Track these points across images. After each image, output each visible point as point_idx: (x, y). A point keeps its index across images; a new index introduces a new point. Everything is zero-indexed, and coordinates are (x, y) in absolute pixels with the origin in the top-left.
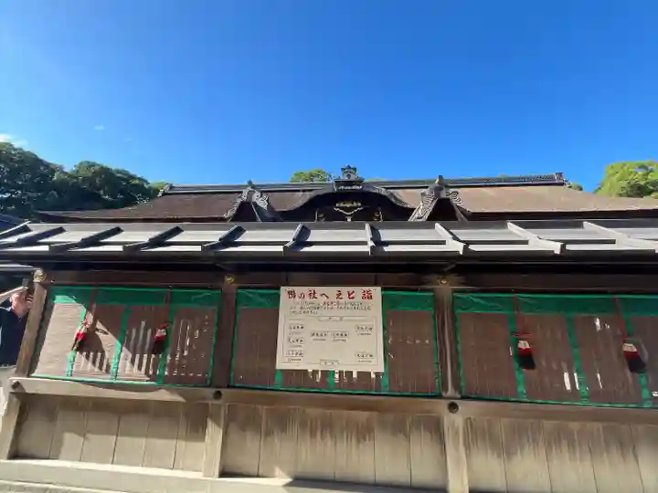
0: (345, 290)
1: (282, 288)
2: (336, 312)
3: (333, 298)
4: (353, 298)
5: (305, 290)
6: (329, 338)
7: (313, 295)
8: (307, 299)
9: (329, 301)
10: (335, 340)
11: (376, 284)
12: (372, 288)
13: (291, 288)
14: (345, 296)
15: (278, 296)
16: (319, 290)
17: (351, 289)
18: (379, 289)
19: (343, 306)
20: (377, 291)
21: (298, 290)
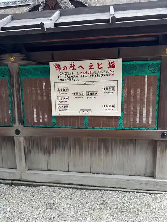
0: (95, 62)
1: (51, 63)
2: (89, 79)
3: (87, 69)
4: (101, 68)
5: (67, 64)
6: (85, 96)
7: (72, 67)
8: (69, 70)
9: (85, 71)
10: (88, 98)
11: (118, 57)
12: (115, 60)
13: (57, 63)
14: (95, 66)
15: (49, 69)
16: (77, 63)
17: (99, 61)
18: (120, 60)
19: (94, 74)
20: (119, 62)
21: (62, 64)
